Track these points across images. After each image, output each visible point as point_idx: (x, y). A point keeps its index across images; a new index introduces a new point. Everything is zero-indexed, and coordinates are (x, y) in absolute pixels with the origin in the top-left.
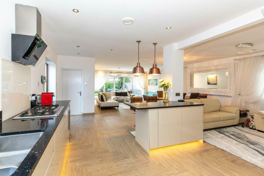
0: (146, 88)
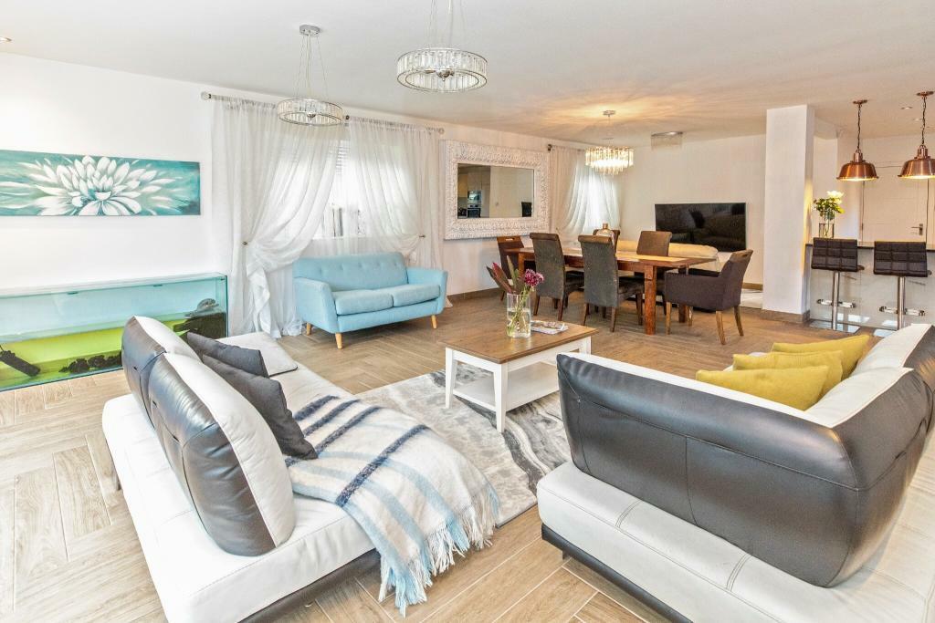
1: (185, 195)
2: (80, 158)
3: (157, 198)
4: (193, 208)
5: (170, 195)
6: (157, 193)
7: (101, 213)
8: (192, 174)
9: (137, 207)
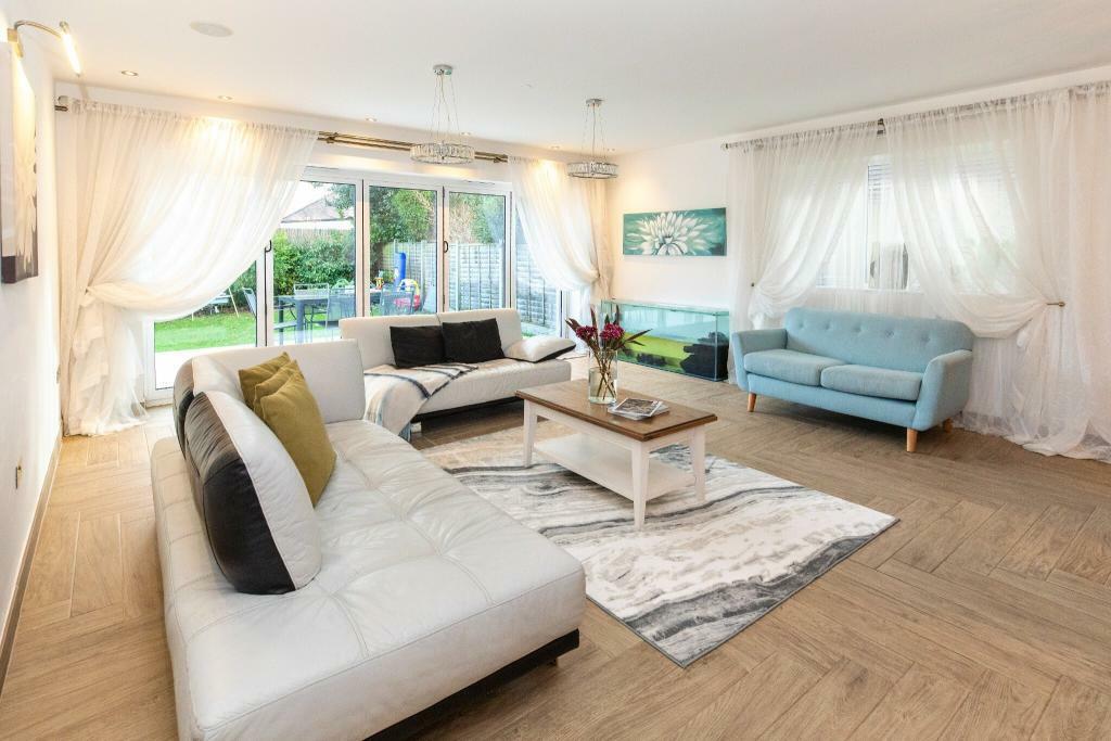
0: (601, 278)
1: (713, 237)
2: (659, 214)
3: (698, 241)
4: (719, 249)
5: (704, 239)
6: (697, 237)
7: (667, 253)
8: (720, 219)
9: (685, 250)
